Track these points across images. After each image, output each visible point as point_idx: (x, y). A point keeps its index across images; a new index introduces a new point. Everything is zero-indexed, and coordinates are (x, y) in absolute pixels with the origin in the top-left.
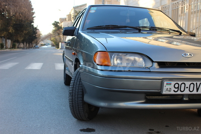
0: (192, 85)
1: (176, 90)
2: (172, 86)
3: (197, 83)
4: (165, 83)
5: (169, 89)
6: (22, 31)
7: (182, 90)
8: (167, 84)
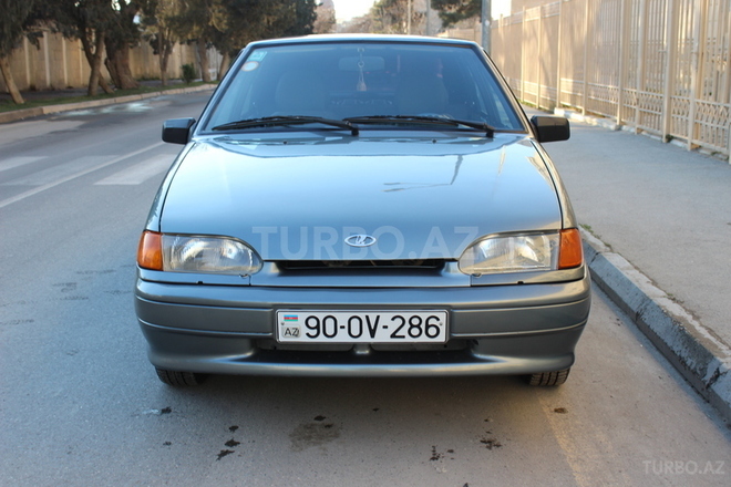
0: (355, 323)
1: (314, 332)
2: (300, 323)
3: (367, 317)
4: (281, 315)
5: (293, 328)
6: (257, 20)
7: (330, 331)
8: (286, 318)
